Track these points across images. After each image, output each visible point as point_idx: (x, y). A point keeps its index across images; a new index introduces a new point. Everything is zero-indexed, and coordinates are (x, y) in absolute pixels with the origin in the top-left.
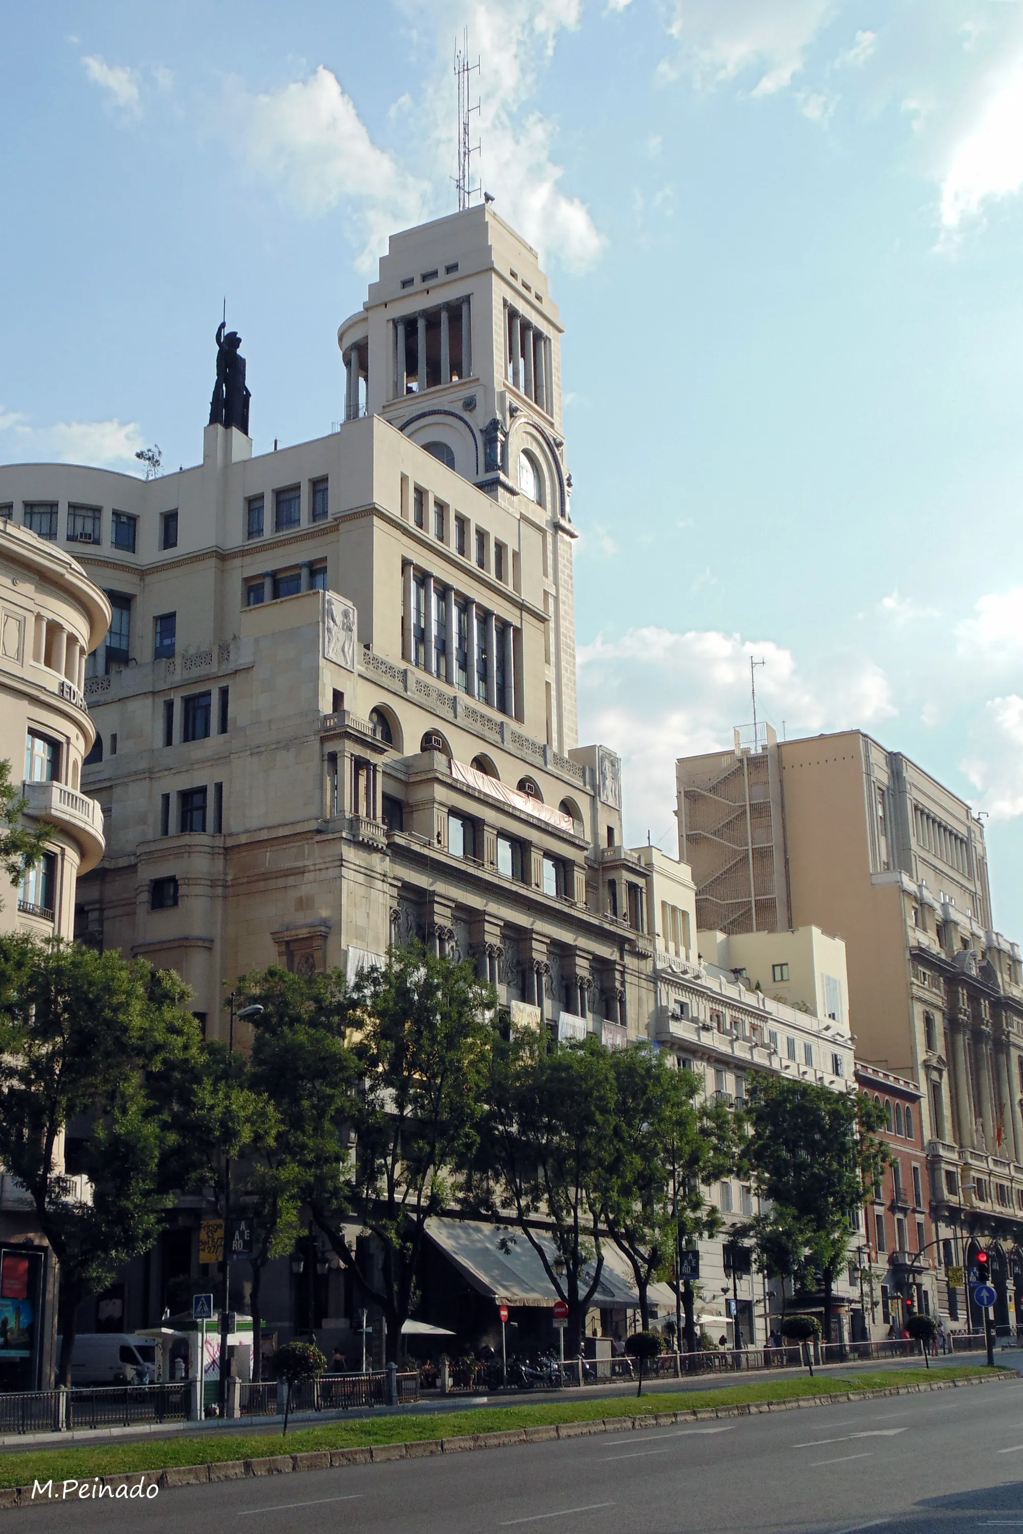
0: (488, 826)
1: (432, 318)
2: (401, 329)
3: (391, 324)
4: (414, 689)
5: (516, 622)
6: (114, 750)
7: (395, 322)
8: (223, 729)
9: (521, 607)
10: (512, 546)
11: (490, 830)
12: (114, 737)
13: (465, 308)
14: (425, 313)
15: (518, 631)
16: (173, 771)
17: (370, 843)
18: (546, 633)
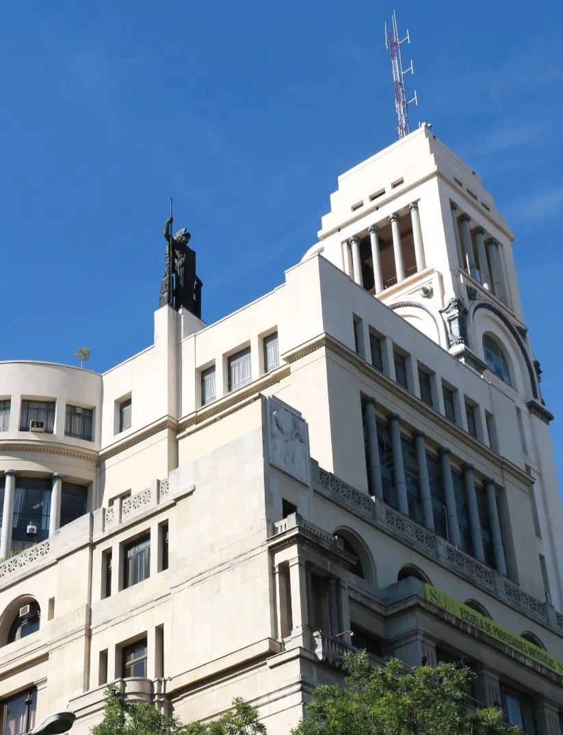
0: (487, 669)
1: (382, 231)
2: (354, 247)
3: (345, 245)
4: (384, 519)
5: (499, 481)
6: (51, 616)
7: (349, 243)
8: (164, 564)
9: (504, 465)
10: (484, 406)
11: (491, 675)
12: (52, 601)
13: (413, 213)
14: (375, 228)
15: (500, 490)
16: (112, 623)
17: (337, 664)
18: (531, 494)
